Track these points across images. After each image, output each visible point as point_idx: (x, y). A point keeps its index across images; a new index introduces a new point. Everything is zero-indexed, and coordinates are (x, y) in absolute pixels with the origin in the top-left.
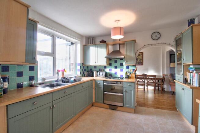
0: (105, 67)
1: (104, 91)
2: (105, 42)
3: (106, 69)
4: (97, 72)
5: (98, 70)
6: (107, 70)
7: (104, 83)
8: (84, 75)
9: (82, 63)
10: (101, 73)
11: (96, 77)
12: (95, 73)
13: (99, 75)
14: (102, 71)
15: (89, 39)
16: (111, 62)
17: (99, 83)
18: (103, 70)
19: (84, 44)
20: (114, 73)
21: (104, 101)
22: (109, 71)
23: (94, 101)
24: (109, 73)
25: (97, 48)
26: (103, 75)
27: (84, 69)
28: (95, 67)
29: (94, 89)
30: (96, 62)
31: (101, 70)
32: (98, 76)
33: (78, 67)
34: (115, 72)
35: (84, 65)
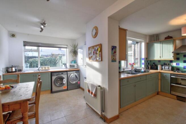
0: (171, 61)
1: (171, 83)
2: (171, 37)
3: (171, 63)
4: (162, 66)
5: (163, 64)
6: (174, 64)
7: (171, 76)
8: (147, 68)
9: (146, 58)
10: (167, 67)
11: (160, 70)
12: (160, 67)
13: (165, 68)
14: (167, 65)
15: (153, 37)
16: (178, 56)
17: (166, 76)
18: (169, 64)
19: (148, 41)
20: (183, 67)
21: (171, 92)
22: (176, 65)
23: (159, 90)
24: (175, 67)
25: (161, 45)
26: (169, 68)
27: (147, 63)
28: (159, 61)
29: (160, 81)
31: (166, 64)
32: (164, 69)
33: (143, 61)
34: (184, 66)
35: (147, 60)
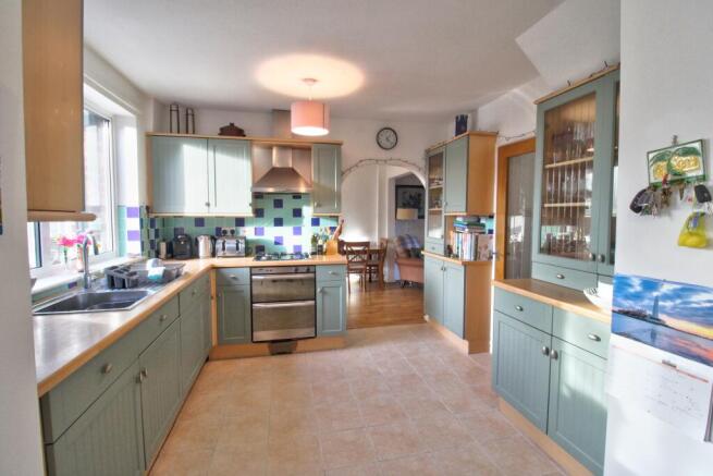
0: (240, 222)
1: (252, 303)
3: (241, 229)
4: (214, 239)
5: (214, 233)
6: (248, 232)
7: (251, 275)
8: (153, 253)
9: (147, 208)
10: (231, 244)
11: (207, 257)
12: (206, 246)
13: (224, 249)
14: (229, 234)
15: (174, 114)
16: (261, 204)
17: (234, 278)
18: (233, 232)
19: (150, 127)
20: (273, 240)
21: (255, 334)
22: (256, 234)
23: (214, 342)
24: (253, 241)
25: (211, 153)
26: (237, 248)
27: (152, 232)
28: (200, 221)
29: (213, 302)
30: (212, 203)
31: (225, 232)
32: (220, 253)
33: (133, 224)
34: (276, 238)
35: (152, 216)
